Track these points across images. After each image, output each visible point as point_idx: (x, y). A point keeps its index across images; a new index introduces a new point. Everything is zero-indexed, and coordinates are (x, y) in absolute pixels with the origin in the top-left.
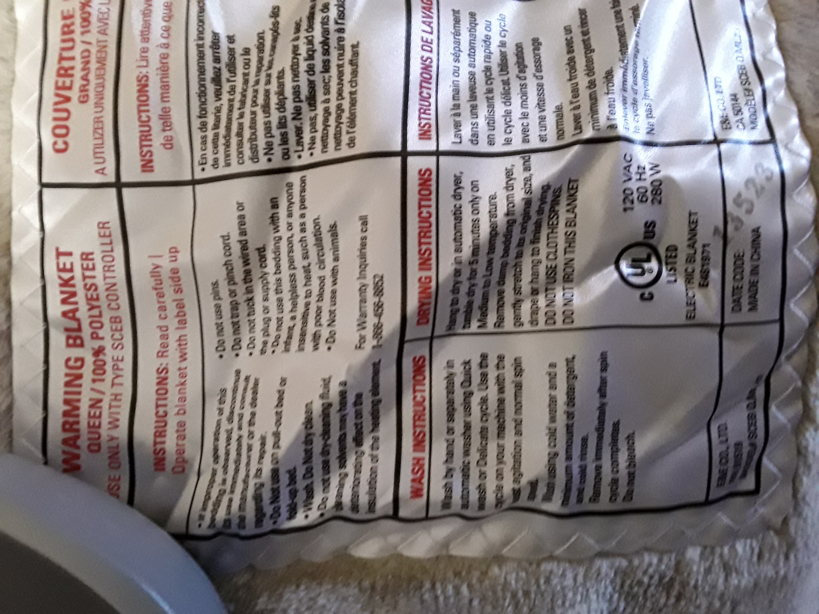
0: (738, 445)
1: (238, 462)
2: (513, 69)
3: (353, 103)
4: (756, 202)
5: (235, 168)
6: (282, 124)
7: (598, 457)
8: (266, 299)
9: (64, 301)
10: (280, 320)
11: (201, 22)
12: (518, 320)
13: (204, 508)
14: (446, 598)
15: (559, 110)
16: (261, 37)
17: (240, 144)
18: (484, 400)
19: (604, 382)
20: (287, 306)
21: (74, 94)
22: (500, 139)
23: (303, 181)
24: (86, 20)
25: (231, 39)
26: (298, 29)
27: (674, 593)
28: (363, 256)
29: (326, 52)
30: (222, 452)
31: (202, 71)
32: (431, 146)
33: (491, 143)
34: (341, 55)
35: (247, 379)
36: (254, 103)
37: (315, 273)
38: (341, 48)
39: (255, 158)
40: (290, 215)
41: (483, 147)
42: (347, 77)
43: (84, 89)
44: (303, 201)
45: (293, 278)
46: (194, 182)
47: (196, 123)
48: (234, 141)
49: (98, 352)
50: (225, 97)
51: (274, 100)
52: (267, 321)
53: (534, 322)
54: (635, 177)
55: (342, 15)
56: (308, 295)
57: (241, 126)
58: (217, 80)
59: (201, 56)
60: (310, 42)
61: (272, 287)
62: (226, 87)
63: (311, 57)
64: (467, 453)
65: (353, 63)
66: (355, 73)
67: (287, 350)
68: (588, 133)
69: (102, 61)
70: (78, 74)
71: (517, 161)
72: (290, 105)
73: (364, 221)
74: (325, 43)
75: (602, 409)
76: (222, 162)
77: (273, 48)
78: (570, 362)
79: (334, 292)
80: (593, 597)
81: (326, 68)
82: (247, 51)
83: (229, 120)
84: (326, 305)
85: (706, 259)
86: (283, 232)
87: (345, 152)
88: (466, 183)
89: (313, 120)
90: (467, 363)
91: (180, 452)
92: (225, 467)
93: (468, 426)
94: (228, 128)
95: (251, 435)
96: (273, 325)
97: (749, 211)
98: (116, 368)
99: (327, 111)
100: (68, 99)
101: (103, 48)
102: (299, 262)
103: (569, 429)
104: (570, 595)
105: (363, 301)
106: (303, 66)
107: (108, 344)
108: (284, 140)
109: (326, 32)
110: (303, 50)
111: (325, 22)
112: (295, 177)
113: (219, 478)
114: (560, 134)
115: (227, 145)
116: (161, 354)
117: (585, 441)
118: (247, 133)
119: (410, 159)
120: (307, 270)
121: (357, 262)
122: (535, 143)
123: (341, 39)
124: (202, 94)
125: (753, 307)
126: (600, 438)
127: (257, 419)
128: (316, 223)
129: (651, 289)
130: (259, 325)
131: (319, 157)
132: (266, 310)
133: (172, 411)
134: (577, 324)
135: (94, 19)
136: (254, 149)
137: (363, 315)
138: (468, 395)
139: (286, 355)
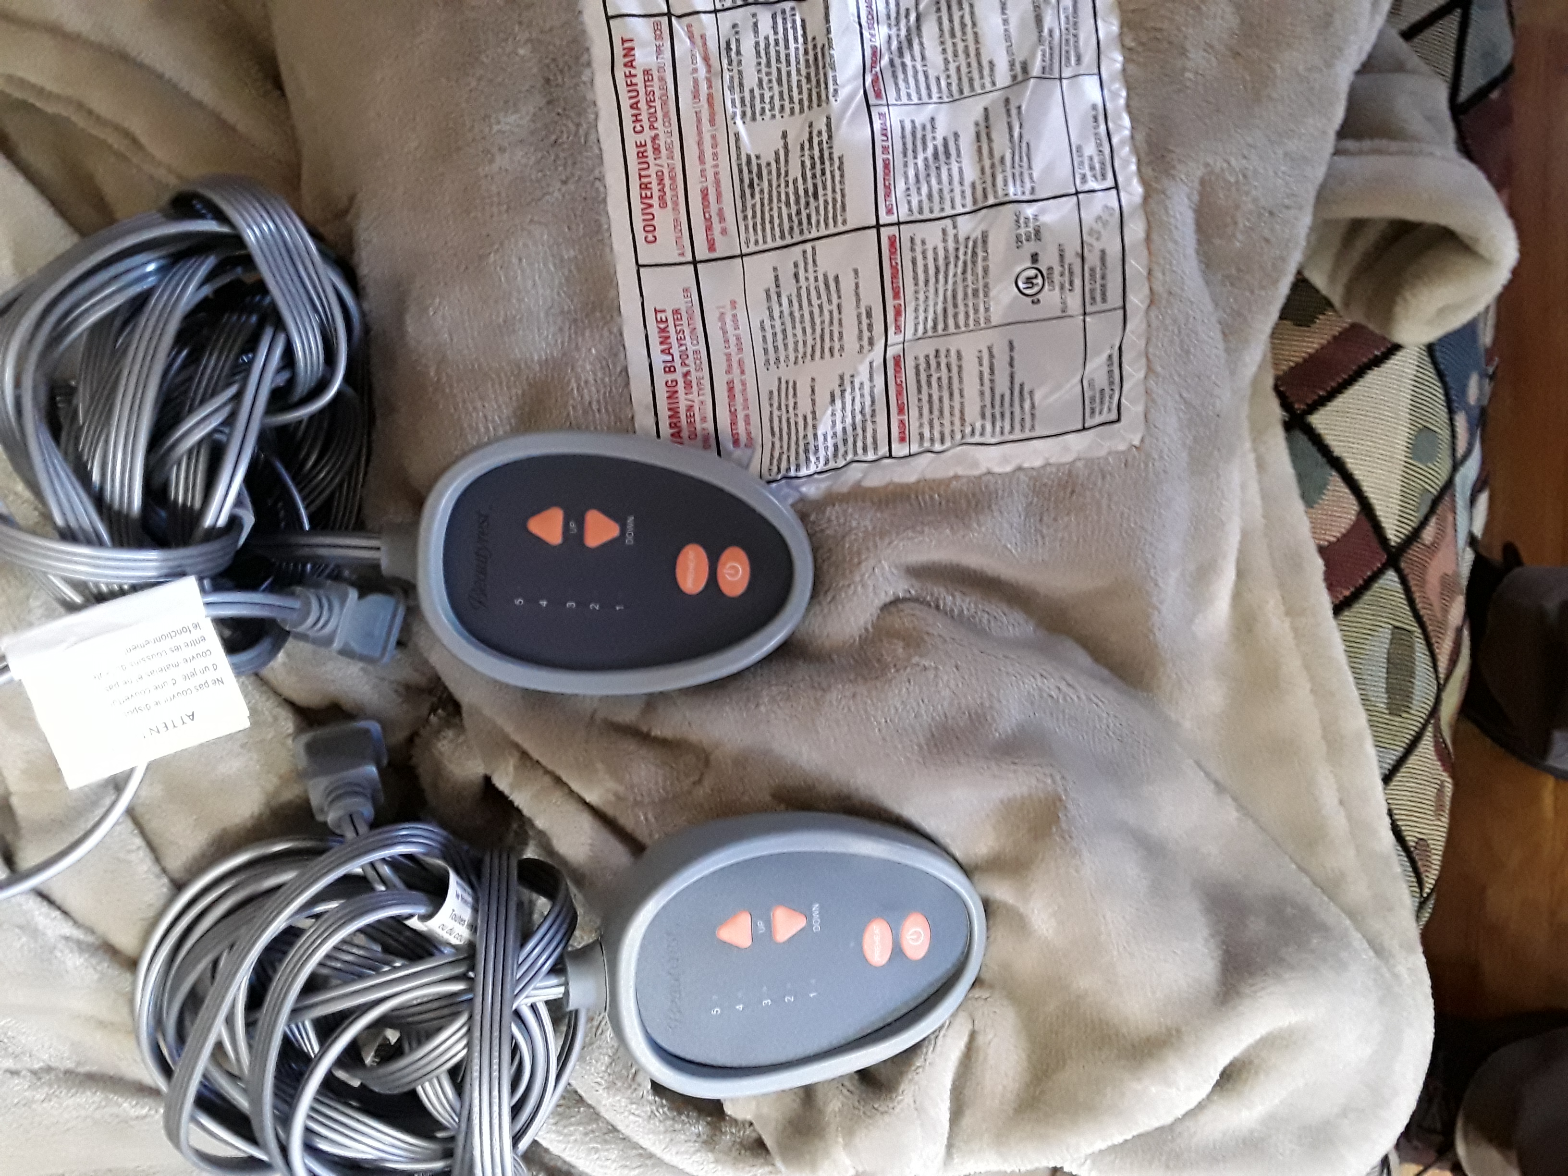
0: (1102, 390)
1: (789, 434)
2: (942, 157)
3: (843, 196)
4: (1102, 231)
5: (770, 245)
6: (799, 213)
7: (1011, 405)
8: (794, 328)
9: (661, 343)
10: (805, 343)
11: (738, 148)
12: (957, 326)
13: (771, 464)
14: (925, 503)
15: (973, 185)
16: (777, 153)
17: (772, 229)
18: (939, 379)
19: (1012, 358)
20: (809, 330)
21: (655, 202)
22: (937, 208)
23: (813, 249)
24: (656, 150)
25: (758, 157)
26: (802, 148)
27: (1069, 490)
28: (857, 294)
29: (823, 163)
30: (776, 430)
31: (742, 181)
32: (893, 219)
33: (931, 211)
34: (831, 165)
35: (787, 382)
36: (779, 200)
37: (826, 308)
38: (831, 159)
39: (783, 237)
40: (806, 271)
41: (927, 215)
42: (837, 178)
43: (662, 198)
44: (814, 261)
45: (811, 313)
46: (742, 256)
47: (740, 216)
48: (768, 226)
49: (686, 374)
50: (757, 196)
51: (792, 198)
52: (796, 343)
53: (967, 325)
54: (1022, 225)
55: (830, 137)
56: (823, 322)
57: (772, 217)
58: (751, 185)
59: (741, 171)
60: (812, 158)
61: (797, 320)
62: (757, 189)
63: (813, 167)
64: (931, 412)
65: (840, 168)
66: (842, 176)
67: (813, 359)
68: (991, 201)
69: (673, 179)
70: (655, 186)
71: (948, 222)
72: (803, 201)
73: (856, 272)
74: (822, 157)
75: (1012, 377)
76: (761, 241)
77: (787, 161)
78: (990, 349)
79: (840, 320)
80: (1016, 495)
81: (823, 173)
82: (769, 164)
83: (762, 212)
84: (836, 328)
85: (1071, 273)
86: (803, 283)
87: (841, 228)
88: (918, 242)
89: (817, 209)
90: (927, 356)
91: (749, 434)
92: (781, 439)
93: (930, 396)
94: (763, 219)
95: (796, 415)
96: (801, 344)
97: (1098, 239)
98: (699, 384)
99: (826, 202)
100: (651, 206)
101: (672, 169)
102: (815, 302)
103: (992, 389)
104: (1000, 493)
105: (860, 323)
106: (809, 174)
107: (692, 369)
108: (800, 223)
109: (821, 151)
110: (808, 164)
111: (820, 143)
112: (808, 247)
113: (777, 445)
114: (975, 202)
115: (764, 229)
116: (728, 372)
117: (1002, 396)
118: (776, 221)
119: (882, 230)
120: (820, 307)
121: (854, 299)
122: (960, 209)
123: (830, 154)
124: (743, 196)
125: (1104, 300)
126: (1012, 393)
127: (799, 405)
128: (825, 276)
129: (1039, 296)
130: (791, 346)
131: (823, 232)
132: (795, 335)
133: (739, 408)
134: (993, 324)
135: (663, 149)
136: (782, 232)
137: (861, 331)
138: (929, 376)
139: (813, 363)
